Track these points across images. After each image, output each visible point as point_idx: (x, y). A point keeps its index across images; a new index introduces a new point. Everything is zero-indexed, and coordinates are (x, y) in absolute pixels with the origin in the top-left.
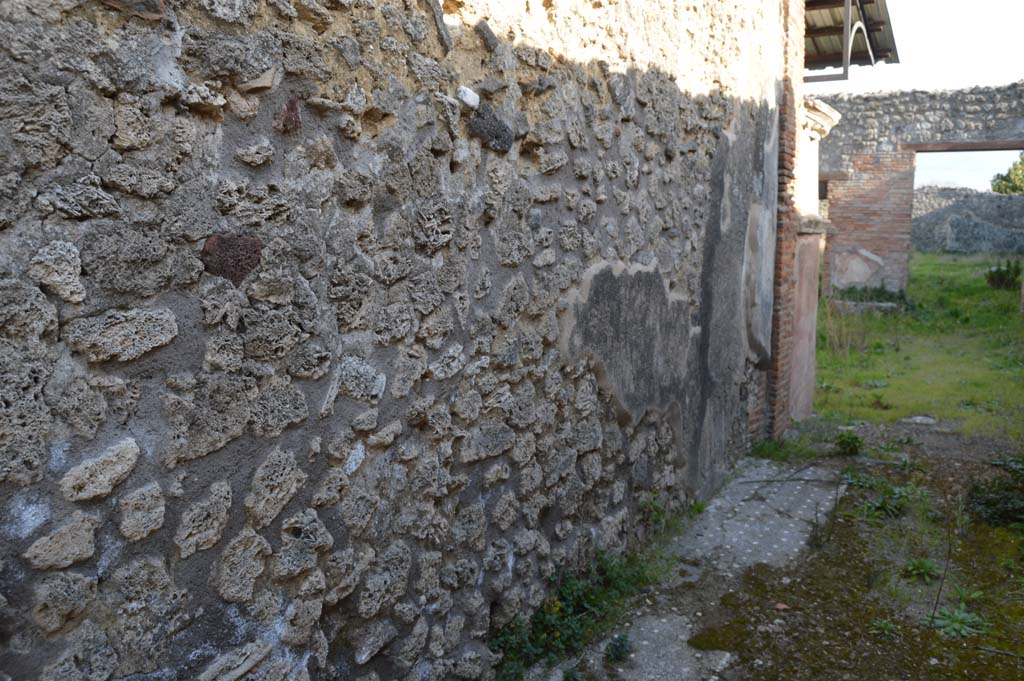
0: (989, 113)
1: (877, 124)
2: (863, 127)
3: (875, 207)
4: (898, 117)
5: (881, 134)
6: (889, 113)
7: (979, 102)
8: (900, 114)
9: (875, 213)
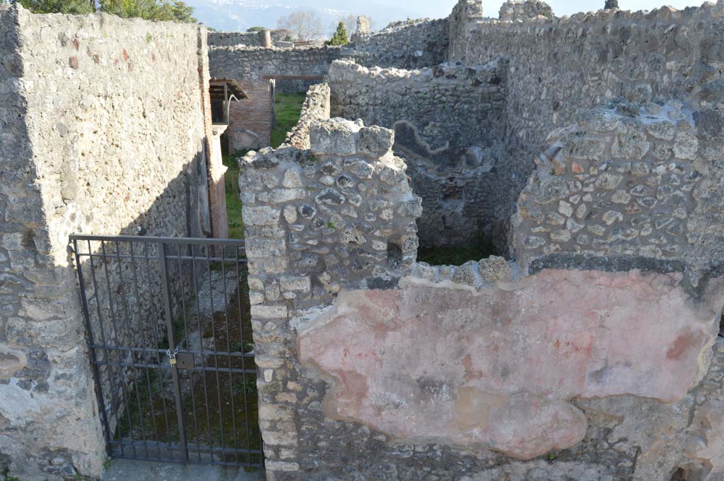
0: (301, 62)
1: (249, 65)
2: (241, 66)
3: (251, 108)
4: (259, 62)
5: (252, 70)
6: (254, 59)
7: (296, 56)
8: (260, 60)
9: (252, 111)
